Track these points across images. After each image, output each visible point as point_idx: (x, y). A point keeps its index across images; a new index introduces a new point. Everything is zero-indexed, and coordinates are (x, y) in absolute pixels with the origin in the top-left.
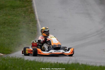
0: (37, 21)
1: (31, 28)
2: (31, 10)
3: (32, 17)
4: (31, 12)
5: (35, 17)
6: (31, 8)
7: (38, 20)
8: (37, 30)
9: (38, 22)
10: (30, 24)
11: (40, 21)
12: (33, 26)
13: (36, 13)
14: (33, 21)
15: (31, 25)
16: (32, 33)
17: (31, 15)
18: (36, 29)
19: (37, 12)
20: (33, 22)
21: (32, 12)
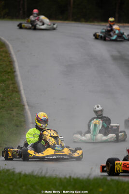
0: (24, 105)
1: (15, 118)
2: (14, 88)
3: (16, 99)
4: (13, 91)
5: (20, 98)
6: (13, 84)
7: (26, 104)
8: (25, 121)
9: (27, 107)
10: (12, 110)
11: (28, 105)
12: (17, 114)
13: (23, 92)
14: (17, 106)
15: (14, 113)
16: (17, 126)
17: (14, 95)
18: (23, 119)
19: (24, 90)
20: (17, 108)
21: (16, 90)
